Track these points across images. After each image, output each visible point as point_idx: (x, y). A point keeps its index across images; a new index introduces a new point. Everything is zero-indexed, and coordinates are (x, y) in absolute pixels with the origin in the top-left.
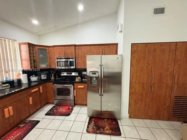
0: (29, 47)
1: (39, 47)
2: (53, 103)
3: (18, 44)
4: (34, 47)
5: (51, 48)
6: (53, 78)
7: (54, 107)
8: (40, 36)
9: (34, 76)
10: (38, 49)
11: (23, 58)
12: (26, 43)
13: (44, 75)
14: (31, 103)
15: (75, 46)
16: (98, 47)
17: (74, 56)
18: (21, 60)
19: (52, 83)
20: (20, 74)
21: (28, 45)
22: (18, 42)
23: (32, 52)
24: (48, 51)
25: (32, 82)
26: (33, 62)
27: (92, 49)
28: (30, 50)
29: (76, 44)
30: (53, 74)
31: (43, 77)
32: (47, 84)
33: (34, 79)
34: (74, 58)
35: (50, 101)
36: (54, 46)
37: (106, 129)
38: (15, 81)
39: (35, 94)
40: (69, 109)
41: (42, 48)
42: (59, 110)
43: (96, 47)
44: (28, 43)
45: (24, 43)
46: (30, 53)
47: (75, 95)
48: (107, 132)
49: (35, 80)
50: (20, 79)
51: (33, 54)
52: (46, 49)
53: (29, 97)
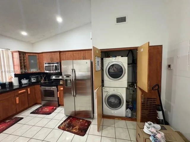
0: (20, 54)
1: (29, 54)
2: (41, 104)
3: (11, 53)
4: (25, 54)
5: (40, 54)
6: (42, 81)
7: (41, 107)
8: (33, 44)
9: (25, 79)
10: (28, 55)
11: (15, 64)
12: (17, 51)
13: (34, 78)
14: (17, 102)
15: (60, 52)
16: (80, 52)
17: (59, 61)
18: (14, 66)
19: (39, 86)
20: (12, 78)
21: (18, 53)
22: (11, 50)
23: (22, 58)
24: (37, 57)
25: (23, 84)
26: (23, 67)
27: (74, 54)
28: (20, 57)
29: (61, 50)
30: (43, 78)
31: (33, 80)
32: (35, 86)
33: (24, 81)
34: (59, 63)
35: (38, 102)
36: (42, 53)
37: (75, 128)
38: (6, 84)
39: (22, 95)
40: (53, 109)
41: (32, 54)
42: (44, 110)
43: (78, 52)
44: (18, 51)
45: (16, 52)
46: (20, 60)
47: (58, 96)
48: (75, 131)
49: (26, 83)
50: (12, 82)
51: (24, 60)
52: (36, 56)
53: (15, 97)
